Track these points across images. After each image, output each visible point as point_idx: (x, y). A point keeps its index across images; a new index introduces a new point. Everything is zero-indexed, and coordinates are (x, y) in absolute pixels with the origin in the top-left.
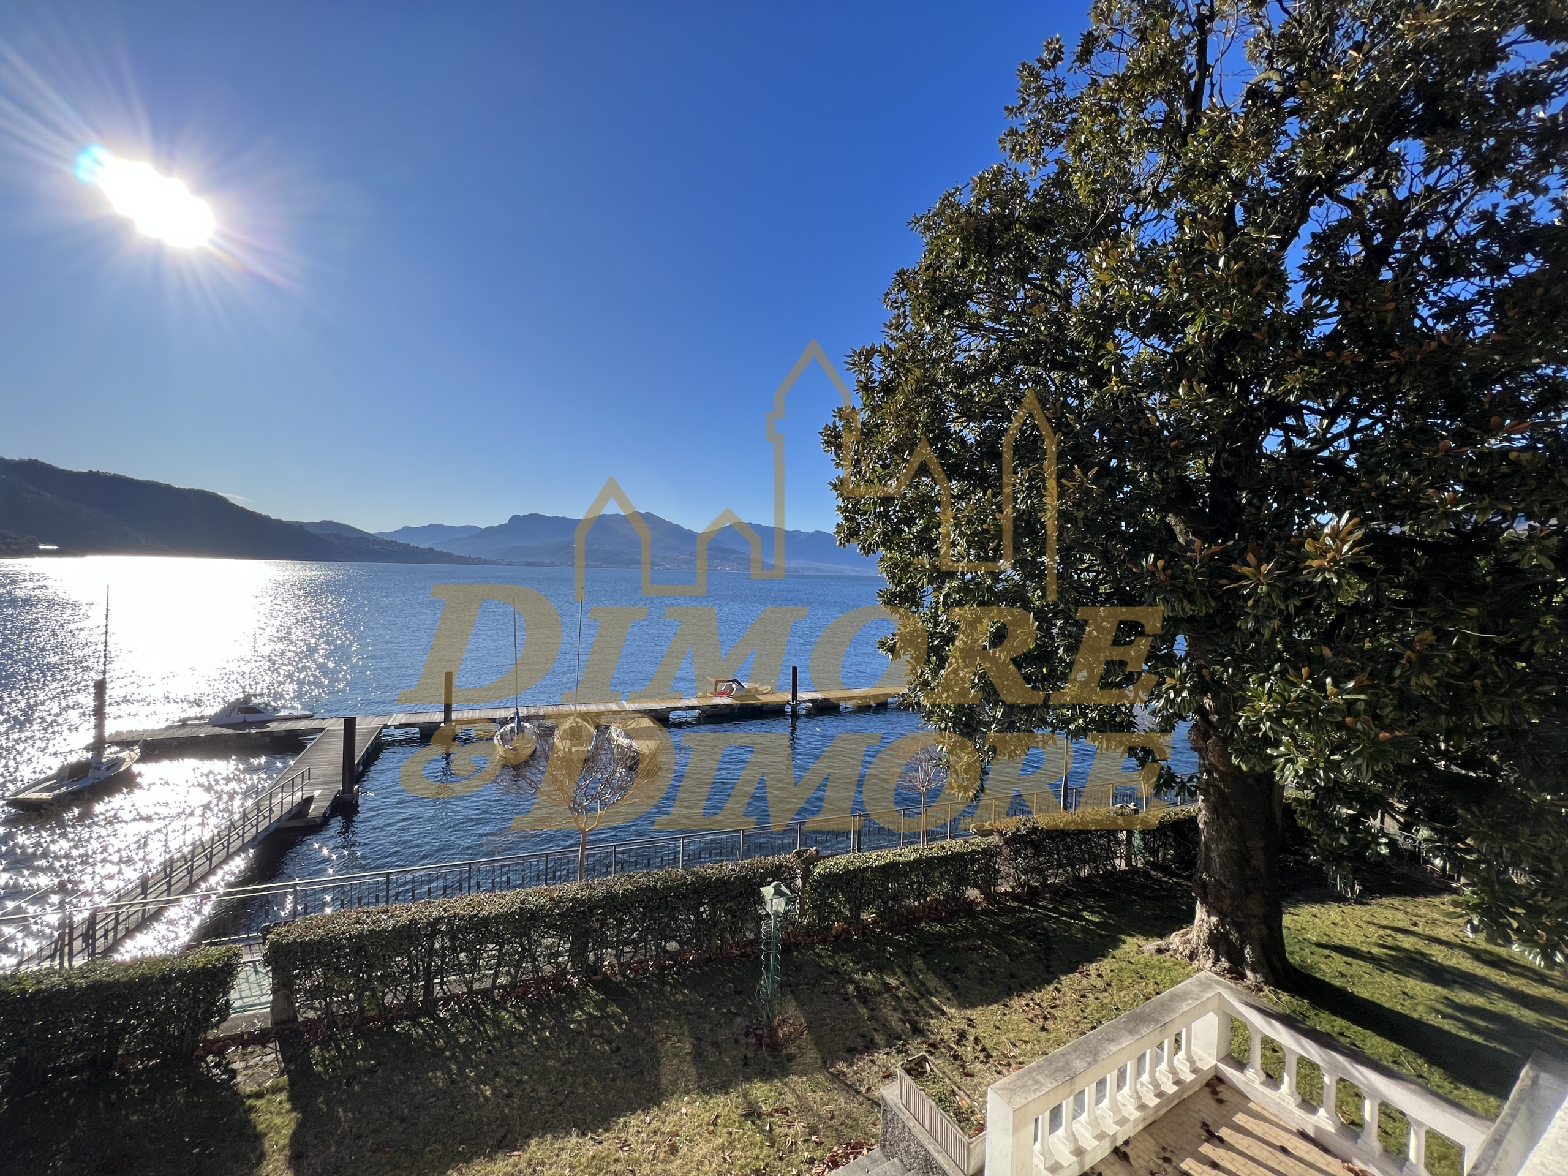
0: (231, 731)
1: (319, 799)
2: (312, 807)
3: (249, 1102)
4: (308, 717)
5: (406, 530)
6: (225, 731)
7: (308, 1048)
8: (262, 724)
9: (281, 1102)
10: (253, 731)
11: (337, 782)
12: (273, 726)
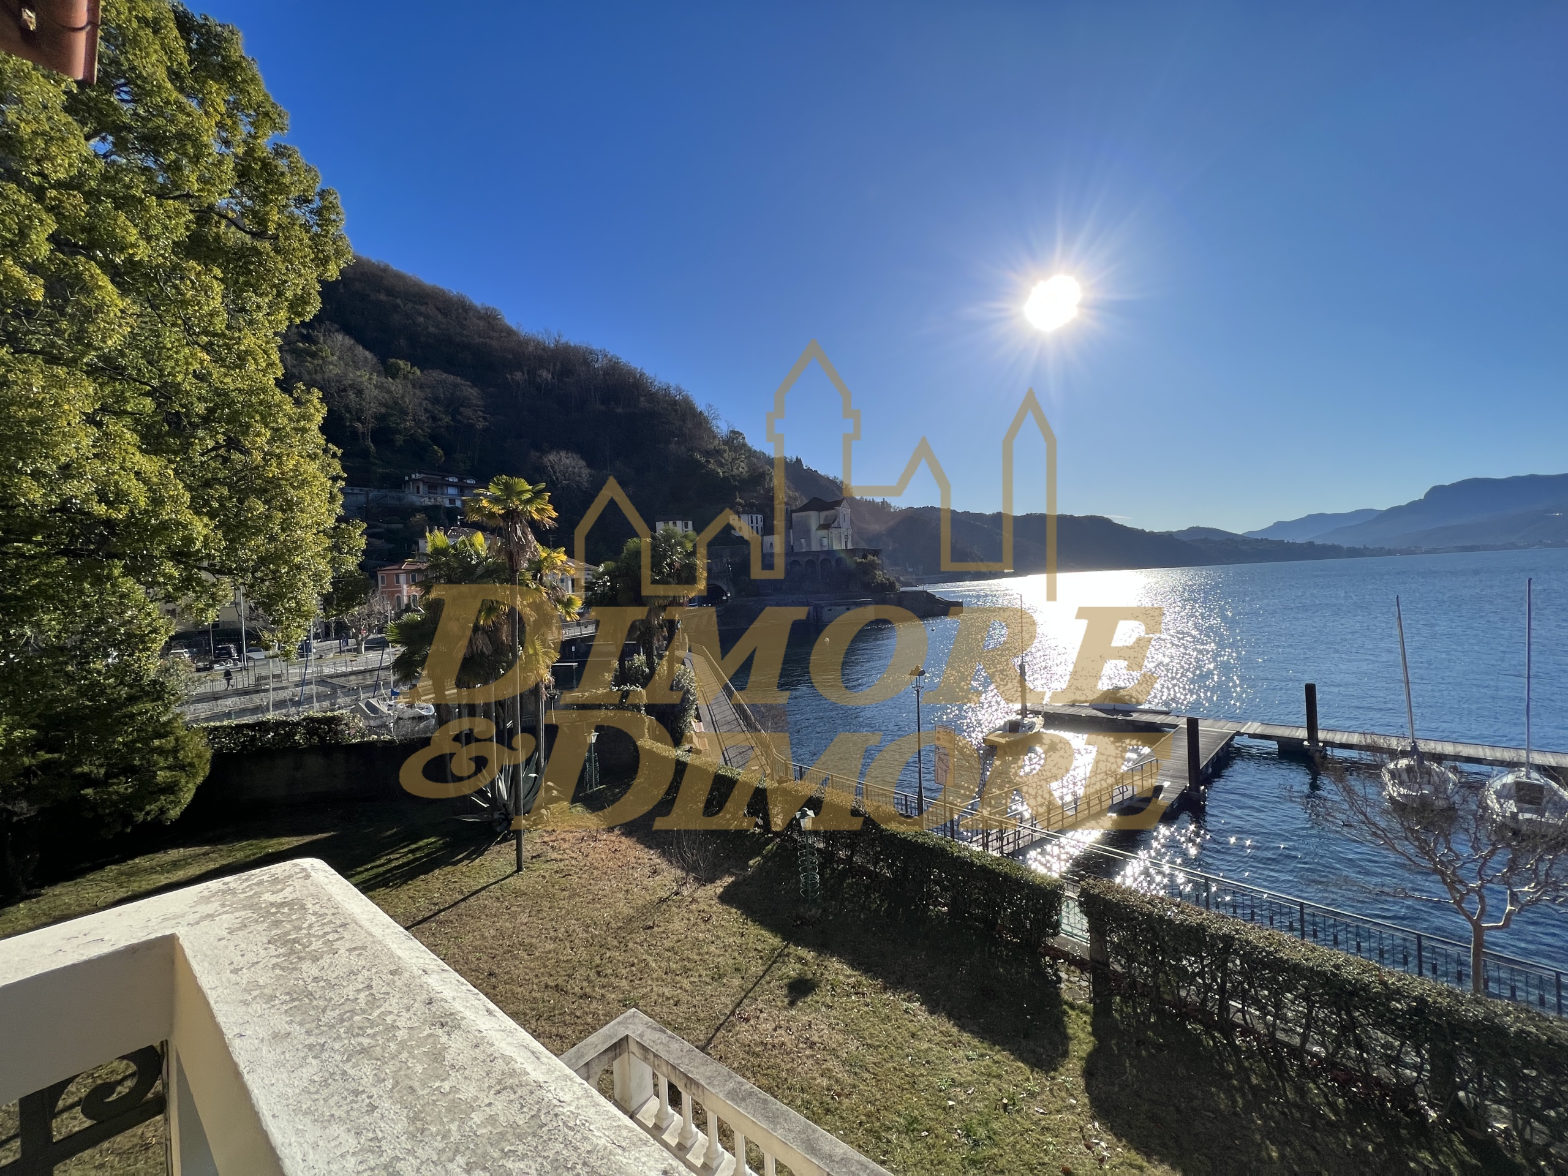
0: (1104, 715)
1: (1167, 791)
2: (1161, 796)
3: (1065, 1007)
4: (1167, 713)
6: (1100, 714)
7: (1111, 995)
8: (1127, 713)
9: (1085, 1022)
10: (1120, 718)
11: (1184, 778)
12: (1135, 716)
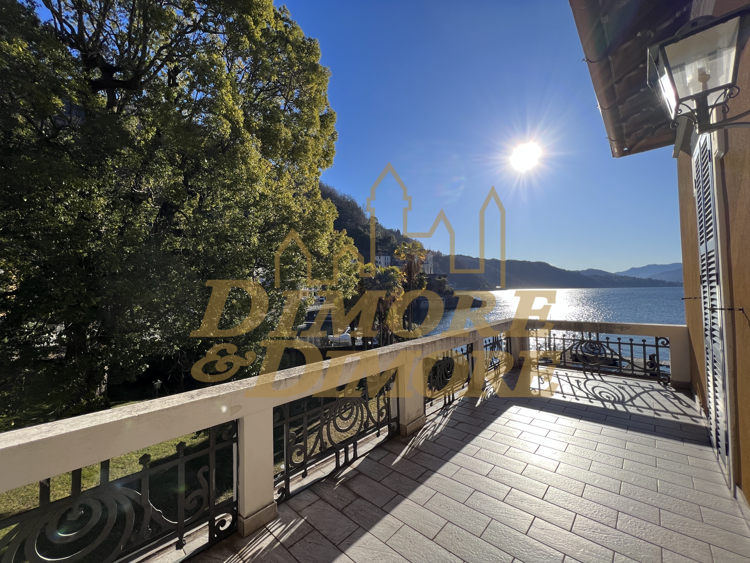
5: (633, 269)
